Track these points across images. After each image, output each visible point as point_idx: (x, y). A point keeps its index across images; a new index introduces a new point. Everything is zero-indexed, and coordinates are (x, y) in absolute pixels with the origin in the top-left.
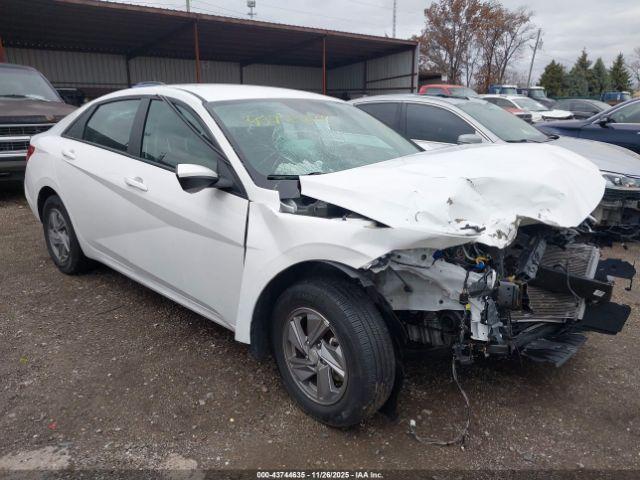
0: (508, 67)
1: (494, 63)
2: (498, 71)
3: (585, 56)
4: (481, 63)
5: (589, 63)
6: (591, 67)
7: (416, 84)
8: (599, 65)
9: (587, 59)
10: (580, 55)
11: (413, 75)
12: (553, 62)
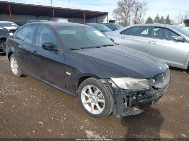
1: (137, 17)
2: (138, 19)
3: (158, 15)
4: (134, 17)
6: (160, 18)
8: (162, 18)
12: (149, 17)
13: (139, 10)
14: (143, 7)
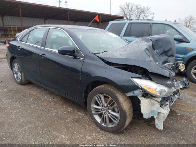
13: (142, 14)
14: (145, 12)
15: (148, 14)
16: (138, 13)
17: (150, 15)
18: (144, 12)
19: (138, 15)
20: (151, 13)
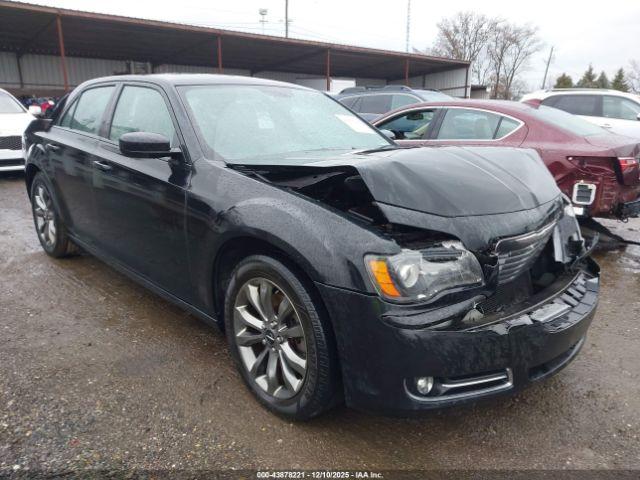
0: (515, 77)
3: (591, 70)
5: (594, 77)
6: (596, 79)
7: (469, 94)
8: (603, 78)
9: (593, 72)
10: (587, 69)
11: (466, 87)
12: (564, 75)
13: (513, 49)
14: (521, 43)
15: (530, 49)
16: (496, 46)
17: (537, 50)
18: (518, 43)
19: (498, 50)
20: (539, 46)
